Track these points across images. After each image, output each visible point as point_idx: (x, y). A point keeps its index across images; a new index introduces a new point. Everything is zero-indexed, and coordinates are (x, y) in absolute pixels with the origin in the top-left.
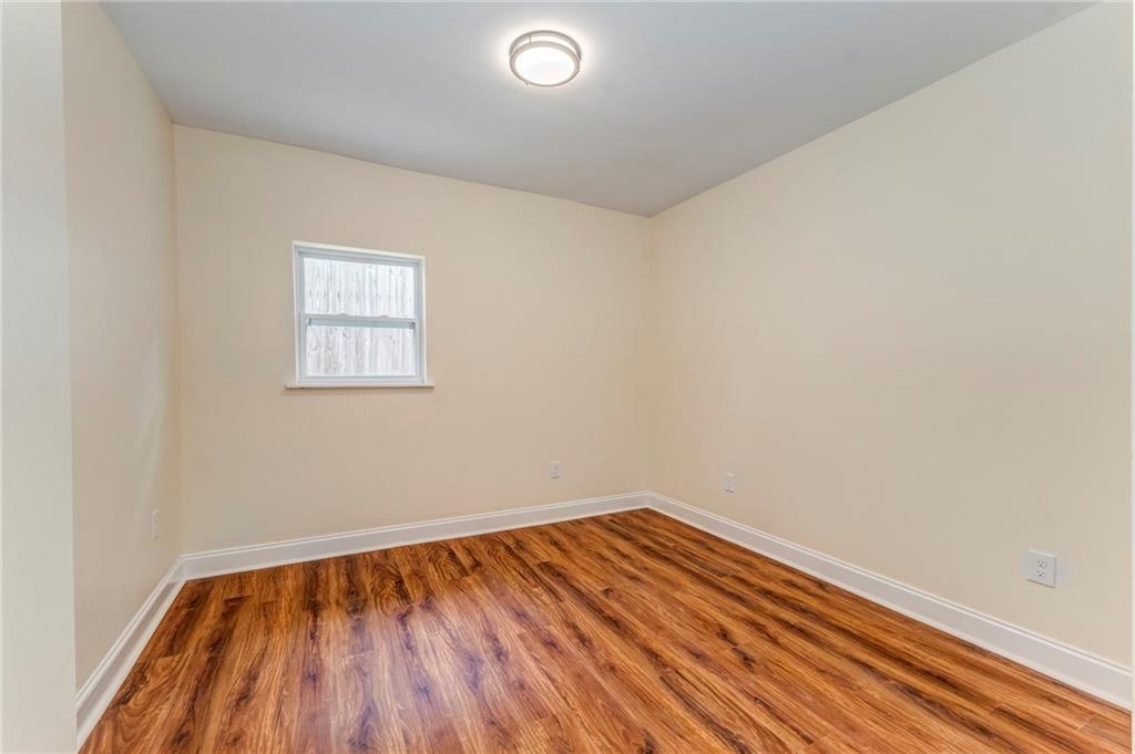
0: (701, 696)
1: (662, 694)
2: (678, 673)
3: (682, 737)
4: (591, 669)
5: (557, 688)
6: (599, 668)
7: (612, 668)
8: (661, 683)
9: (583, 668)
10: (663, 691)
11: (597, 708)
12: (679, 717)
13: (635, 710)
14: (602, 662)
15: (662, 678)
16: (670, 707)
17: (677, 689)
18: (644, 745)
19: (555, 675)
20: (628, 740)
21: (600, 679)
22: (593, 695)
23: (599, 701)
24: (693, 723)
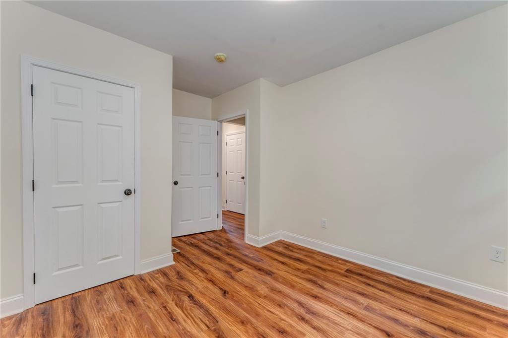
0: (200, 317)
1: (218, 314)
2: (208, 327)
3: (213, 299)
4: (253, 320)
5: (265, 308)
6: (249, 322)
7: (243, 323)
8: (218, 319)
9: (257, 319)
10: (218, 315)
11: (245, 303)
12: (212, 305)
13: (230, 305)
14: (249, 326)
15: (217, 322)
16: (216, 309)
17: (211, 318)
18: (227, 295)
19: (269, 313)
20: (232, 295)
21: (247, 315)
22: (249, 308)
23: (245, 306)
24: (208, 305)
